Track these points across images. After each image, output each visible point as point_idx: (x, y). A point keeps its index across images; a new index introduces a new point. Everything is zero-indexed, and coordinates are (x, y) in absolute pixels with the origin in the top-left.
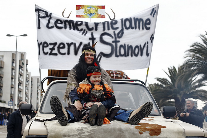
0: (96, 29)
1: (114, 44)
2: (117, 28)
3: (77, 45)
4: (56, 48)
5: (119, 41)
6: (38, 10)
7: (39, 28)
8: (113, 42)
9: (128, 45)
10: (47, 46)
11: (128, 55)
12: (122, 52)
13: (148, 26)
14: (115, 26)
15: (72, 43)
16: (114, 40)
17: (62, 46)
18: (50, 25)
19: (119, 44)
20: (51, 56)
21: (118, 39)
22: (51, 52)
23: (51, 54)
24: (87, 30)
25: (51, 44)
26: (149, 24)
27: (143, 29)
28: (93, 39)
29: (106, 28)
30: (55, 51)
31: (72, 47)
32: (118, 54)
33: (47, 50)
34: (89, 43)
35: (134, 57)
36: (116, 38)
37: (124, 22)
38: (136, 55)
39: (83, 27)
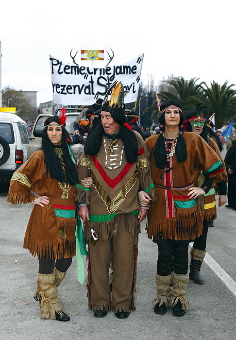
0: (95, 74)
1: (107, 86)
2: (110, 74)
3: (81, 87)
4: (65, 88)
6: (51, 59)
7: (53, 73)
8: (107, 84)
10: (59, 87)
13: (134, 71)
14: (109, 72)
15: (77, 86)
16: (107, 82)
17: (69, 87)
18: (60, 71)
20: (62, 95)
21: (110, 82)
22: (62, 91)
23: (62, 93)
24: (88, 74)
25: (62, 86)
26: (136, 69)
27: (130, 73)
28: (92, 82)
29: (102, 73)
30: (65, 91)
31: (77, 88)
33: (59, 90)
34: (89, 85)
36: (109, 82)
37: (115, 69)
39: (85, 71)
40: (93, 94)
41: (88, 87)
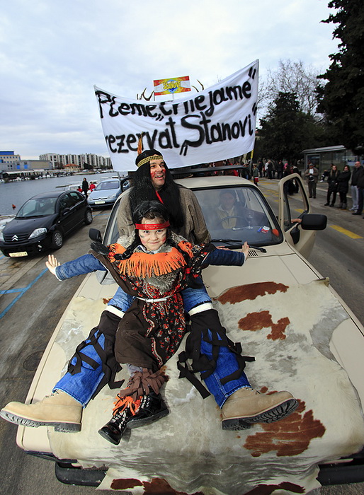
0: (176, 113)
1: (202, 126)
2: (205, 107)
3: (151, 135)
4: (125, 142)
5: (209, 121)
6: (98, 93)
7: (102, 117)
8: (201, 123)
9: (223, 124)
10: (114, 141)
11: (225, 139)
12: (216, 135)
13: (248, 93)
14: (201, 105)
15: (144, 134)
16: (201, 119)
17: (131, 139)
18: (114, 112)
19: (210, 125)
20: (121, 154)
21: (207, 118)
22: (120, 148)
23: (120, 151)
24: (162, 114)
25: (118, 138)
26: (249, 89)
27: (241, 98)
28: (171, 123)
29: (190, 109)
30: (125, 147)
31: (145, 139)
32: (211, 139)
33: (115, 146)
34: (167, 130)
35: (233, 139)
36: (204, 118)
37: (213, 96)
38: (236, 137)
39: (157, 111)
40: (177, 146)
41: (165, 134)
